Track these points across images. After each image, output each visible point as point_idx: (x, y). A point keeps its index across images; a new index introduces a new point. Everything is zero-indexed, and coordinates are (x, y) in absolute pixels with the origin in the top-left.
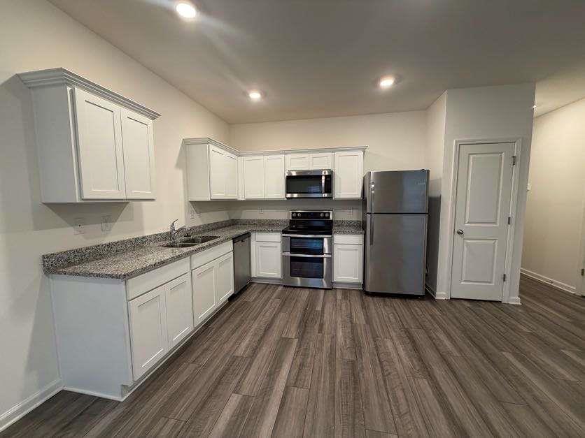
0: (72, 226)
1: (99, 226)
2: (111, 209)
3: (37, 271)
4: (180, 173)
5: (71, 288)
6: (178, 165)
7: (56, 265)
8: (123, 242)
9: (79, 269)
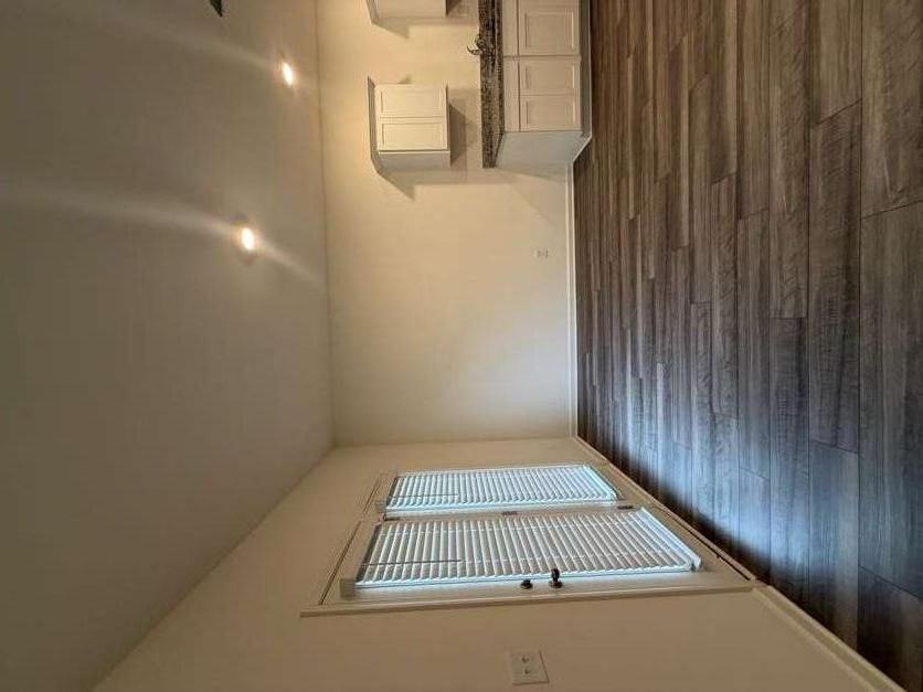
0: (466, 150)
1: (468, 131)
2: (455, 121)
3: (492, 170)
4: (414, 31)
5: (508, 151)
6: (405, 34)
7: (490, 160)
8: (483, 113)
9: (495, 148)
